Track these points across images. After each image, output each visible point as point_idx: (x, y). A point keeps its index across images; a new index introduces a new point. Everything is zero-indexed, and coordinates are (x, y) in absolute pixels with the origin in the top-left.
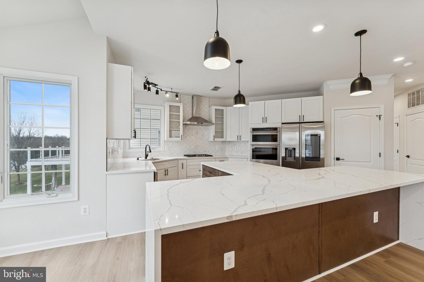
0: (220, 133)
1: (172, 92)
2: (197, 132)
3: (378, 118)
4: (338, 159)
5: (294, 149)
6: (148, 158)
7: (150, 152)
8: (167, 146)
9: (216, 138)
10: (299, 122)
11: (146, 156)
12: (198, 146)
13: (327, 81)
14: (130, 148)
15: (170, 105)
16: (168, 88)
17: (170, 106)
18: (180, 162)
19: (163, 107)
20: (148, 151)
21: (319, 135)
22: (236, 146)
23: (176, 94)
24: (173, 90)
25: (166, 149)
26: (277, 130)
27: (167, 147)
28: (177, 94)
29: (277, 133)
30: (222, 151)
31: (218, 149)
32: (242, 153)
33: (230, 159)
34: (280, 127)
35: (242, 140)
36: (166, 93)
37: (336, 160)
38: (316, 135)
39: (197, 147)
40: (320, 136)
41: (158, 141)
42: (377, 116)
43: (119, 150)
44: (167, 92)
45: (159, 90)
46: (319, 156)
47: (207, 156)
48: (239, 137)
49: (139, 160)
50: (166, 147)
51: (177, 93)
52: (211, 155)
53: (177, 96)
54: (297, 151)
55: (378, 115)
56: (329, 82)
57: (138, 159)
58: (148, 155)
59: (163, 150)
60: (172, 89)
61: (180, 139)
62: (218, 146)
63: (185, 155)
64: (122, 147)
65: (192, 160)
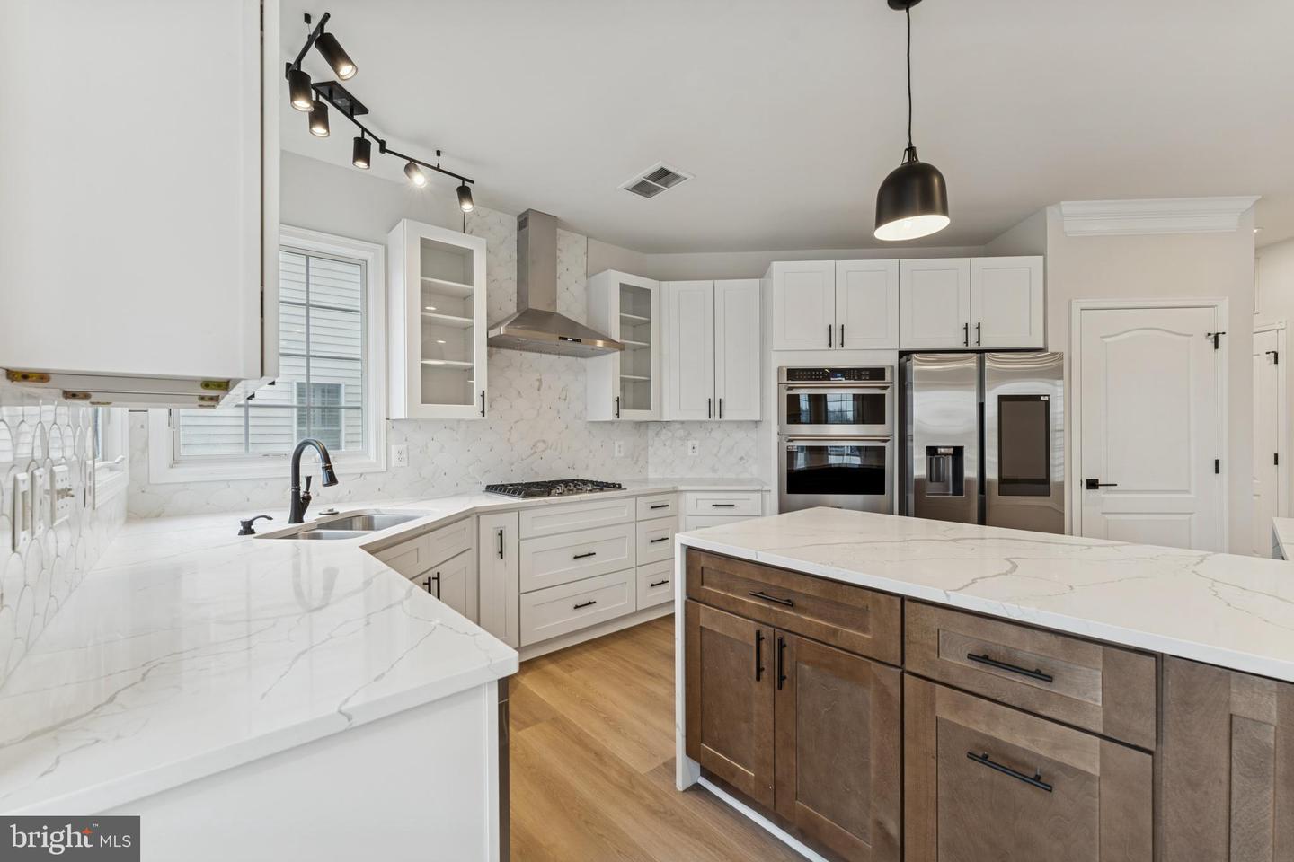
0: (636, 391)
1: (438, 168)
2: (540, 380)
3: (1210, 343)
4: (1092, 484)
5: (958, 452)
6: (311, 515)
7: (332, 480)
8: (403, 447)
9: (624, 408)
10: (963, 347)
11: (300, 505)
12: (544, 441)
13: (1062, 203)
14: (175, 462)
15: (423, 240)
16: (421, 141)
17: (425, 244)
18: (489, 526)
19: (381, 249)
20: (309, 479)
21: (1046, 398)
22: (690, 444)
23: (459, 182)
24: (445, 163)
25: (394, 462)
26: (884, 379)
27: (400, 453)
28: (467, 184)
29: (885, 388)
30: (636, 463)
31: (622, 455)
32: (714, 470)
33: (688, 494)
34: (892, 367)
35: (727, 416)
36: (407, 168)
37: (1088, 488)
38: (1036, 398)
39: (541, 445)
40: (1047, 402)
41: (295, 425)
42: (1209, 334)
43: (102, 478)
44: (412, 164)
45: (375, 146)
46: (1045, 477)
47: (602, 490)
48: (715, 407)
49: (252, 532)
50: (394, 449)
51: (464, 179)
52: (610, 481)
53: (464, 193)
54: (970, 458)
55: (1213, 332)
56: (1067, 207)
57: (247, 529)
58: (307, 499)
59: (383, 468)
60: (438, 153)
61: (472, 411)
62: (622, 443)
63: (491, 489)
64: (120, 452)
65: (540, 512)
